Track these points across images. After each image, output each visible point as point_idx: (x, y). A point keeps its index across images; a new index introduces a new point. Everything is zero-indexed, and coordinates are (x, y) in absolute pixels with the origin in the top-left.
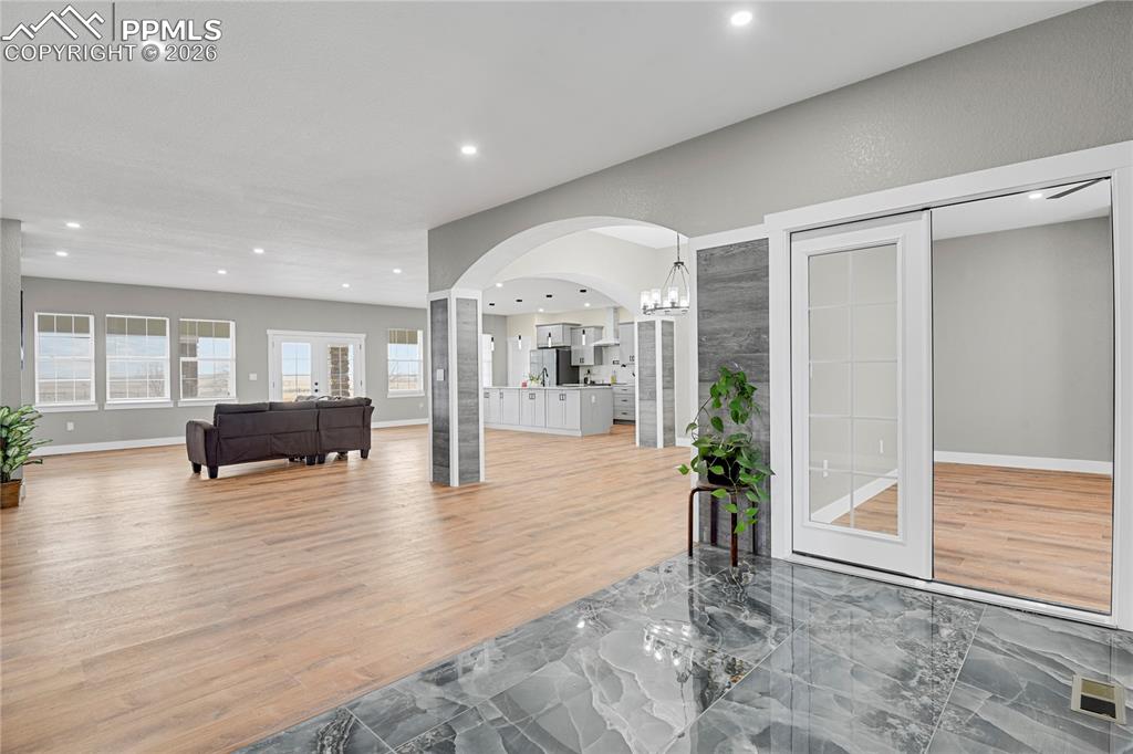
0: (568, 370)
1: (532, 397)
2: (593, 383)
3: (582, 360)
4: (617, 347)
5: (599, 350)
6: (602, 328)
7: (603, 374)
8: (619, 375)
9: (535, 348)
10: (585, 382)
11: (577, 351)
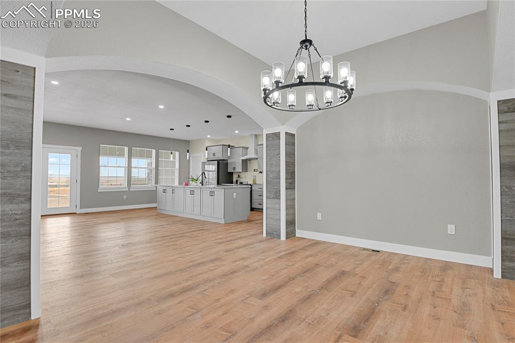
0: (225, 176)
1: (192, 192)
2: (241, 183)
3: (234, 169)
4: (256, 161)
5: (245, 163)
6: (247, 148)
7: (247, 178)
8: (257, 178)
9: (206, 161)
10: (237, 183)
11: (231, 163)
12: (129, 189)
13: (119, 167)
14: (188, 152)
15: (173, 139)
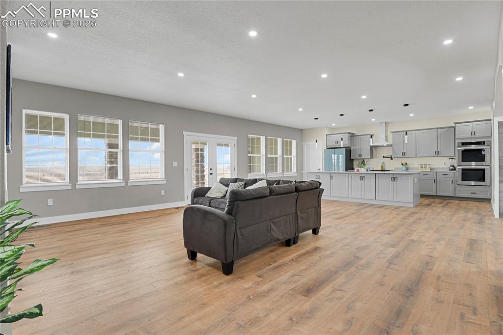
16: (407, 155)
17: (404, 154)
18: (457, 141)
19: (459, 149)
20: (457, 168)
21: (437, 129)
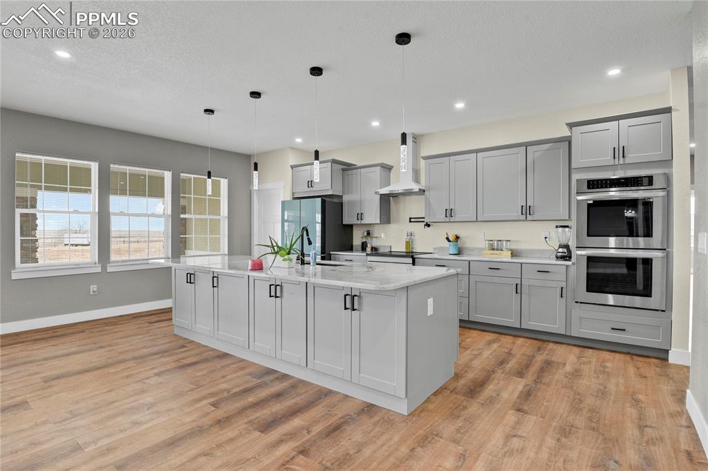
0: (338, 231)
2: (375, 251)
3: (360, 216)
5: (387, 202)
6: (391, 168)
7: (391, 238)
9: (288, 197)
10: (363, 250)
11: (351, 203)
12: (104, 268)
13: (76, 212)
14: (256, 169)
15: (212, 149)
16: (457, 218)
17: (449, 213)
18: (575, 177)
19: (580, 198)
20: (576, 253)
21: (526, 145)
